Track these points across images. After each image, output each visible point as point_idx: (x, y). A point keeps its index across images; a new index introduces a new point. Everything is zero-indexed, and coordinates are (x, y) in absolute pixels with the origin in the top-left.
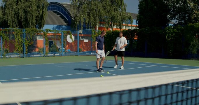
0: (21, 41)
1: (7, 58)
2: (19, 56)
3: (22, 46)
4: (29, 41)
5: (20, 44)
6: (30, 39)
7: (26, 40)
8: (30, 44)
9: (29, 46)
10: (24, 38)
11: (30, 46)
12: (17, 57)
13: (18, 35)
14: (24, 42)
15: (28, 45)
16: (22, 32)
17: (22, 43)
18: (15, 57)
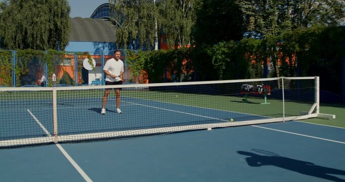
0: (10, 69)
3: (11, 75)
4: (23, 68)
5: (8, 73)
6: (24, 65)
7: (17, 66)
8: (24, 73)
9: (22, 75)
10: (14, 64)
11: (24, 75)
13: (5, 59)
14: (14, 69)
15: (20, 74)
16: (11, 55)
17: (11, 71)
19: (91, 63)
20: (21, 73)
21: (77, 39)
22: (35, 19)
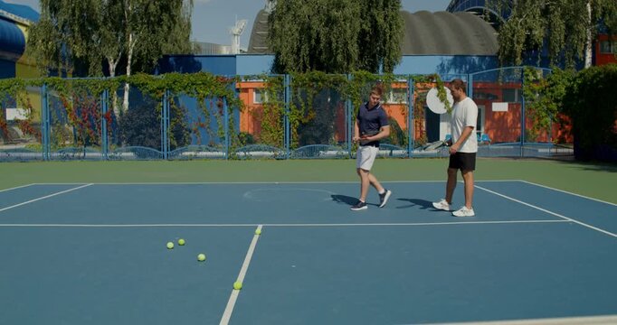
0: (280, 112)
1: (239, 158)
2: (272, 153)
3: (281, 124)
4: (303, 109)
5: (276, 121)
6: (307, 105)
7: (293, 107)
8: (305, 121)
9: (303, 125)
10: (288, 103)
11: (306, 125)
12: (268, 158)
14: (288, 113)
15: (298, 123)
16: (282, 85)
17: (282, 116)
18: (261, 157)
19: (443, 99)
20: (300, 121)
21: (419, 51)
22: (334, 13)
